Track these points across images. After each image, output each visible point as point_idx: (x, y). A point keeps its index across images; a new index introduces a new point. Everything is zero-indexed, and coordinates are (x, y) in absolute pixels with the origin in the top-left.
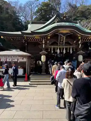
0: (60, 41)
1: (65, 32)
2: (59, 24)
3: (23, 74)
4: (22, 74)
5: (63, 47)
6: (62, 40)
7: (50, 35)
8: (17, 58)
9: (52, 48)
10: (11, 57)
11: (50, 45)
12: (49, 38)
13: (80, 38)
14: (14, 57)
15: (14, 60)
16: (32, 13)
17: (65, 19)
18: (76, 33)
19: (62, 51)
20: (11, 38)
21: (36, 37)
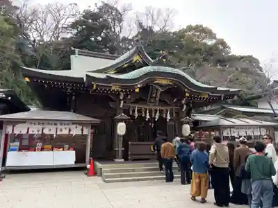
0: (151, 98)
1: (164, 82)
2: (156, 68)
3: (76, 162)
4: (73, 163)
5: (155, 108)
6: (154, 96)
7: (139, 86)
8: (68, 127)
9: (136, 109)
10: (56, 124)
11: (132, 103)
12: (137, 90)
13: (187, 95)
14: (61, 124)
15: (61, 130)
16: (60, 26)
17: (164, 60)
18: (182, 87)
19: (153, 116)
20: (45, 82)
21: (113, 88)
